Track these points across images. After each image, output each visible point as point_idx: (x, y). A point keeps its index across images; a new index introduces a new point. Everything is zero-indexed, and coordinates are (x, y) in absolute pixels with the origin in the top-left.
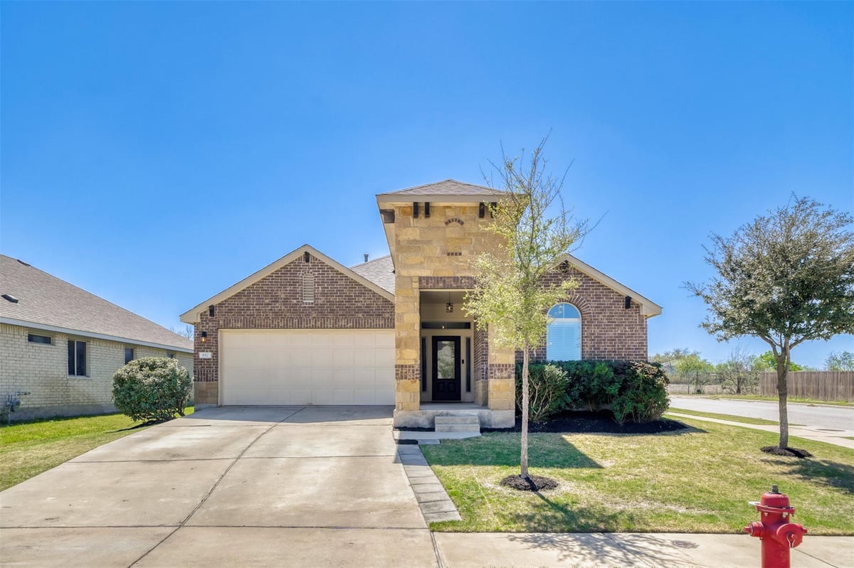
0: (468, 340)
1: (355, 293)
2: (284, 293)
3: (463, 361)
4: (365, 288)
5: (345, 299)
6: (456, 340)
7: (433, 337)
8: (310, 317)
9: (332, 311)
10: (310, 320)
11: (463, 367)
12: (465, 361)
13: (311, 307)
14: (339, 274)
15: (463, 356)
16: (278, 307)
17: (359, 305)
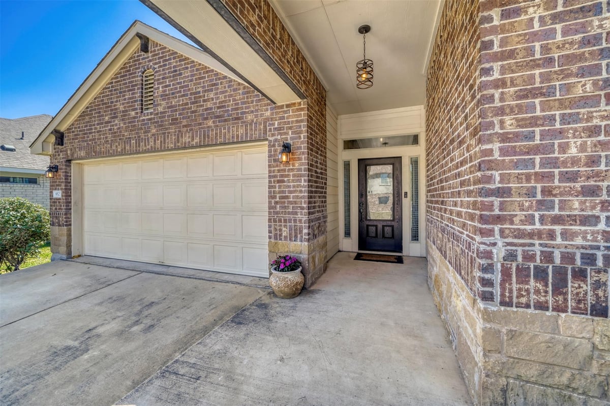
0: (415, 163)
1: (204, 87)
2: (123, 104)
3: (406, 194)
4: (217, 74)
5: (190, 99)
6: (396, 162)
7: (360, 161)
8: (149, 135)
9: (175, 121)
10: (148, 138)
11: (407, 203)
12: (409, 195)
13: (150, 119)
14: (184, 60)
15: (407, 187)
16: (116, 125)
17: (209, 105)
